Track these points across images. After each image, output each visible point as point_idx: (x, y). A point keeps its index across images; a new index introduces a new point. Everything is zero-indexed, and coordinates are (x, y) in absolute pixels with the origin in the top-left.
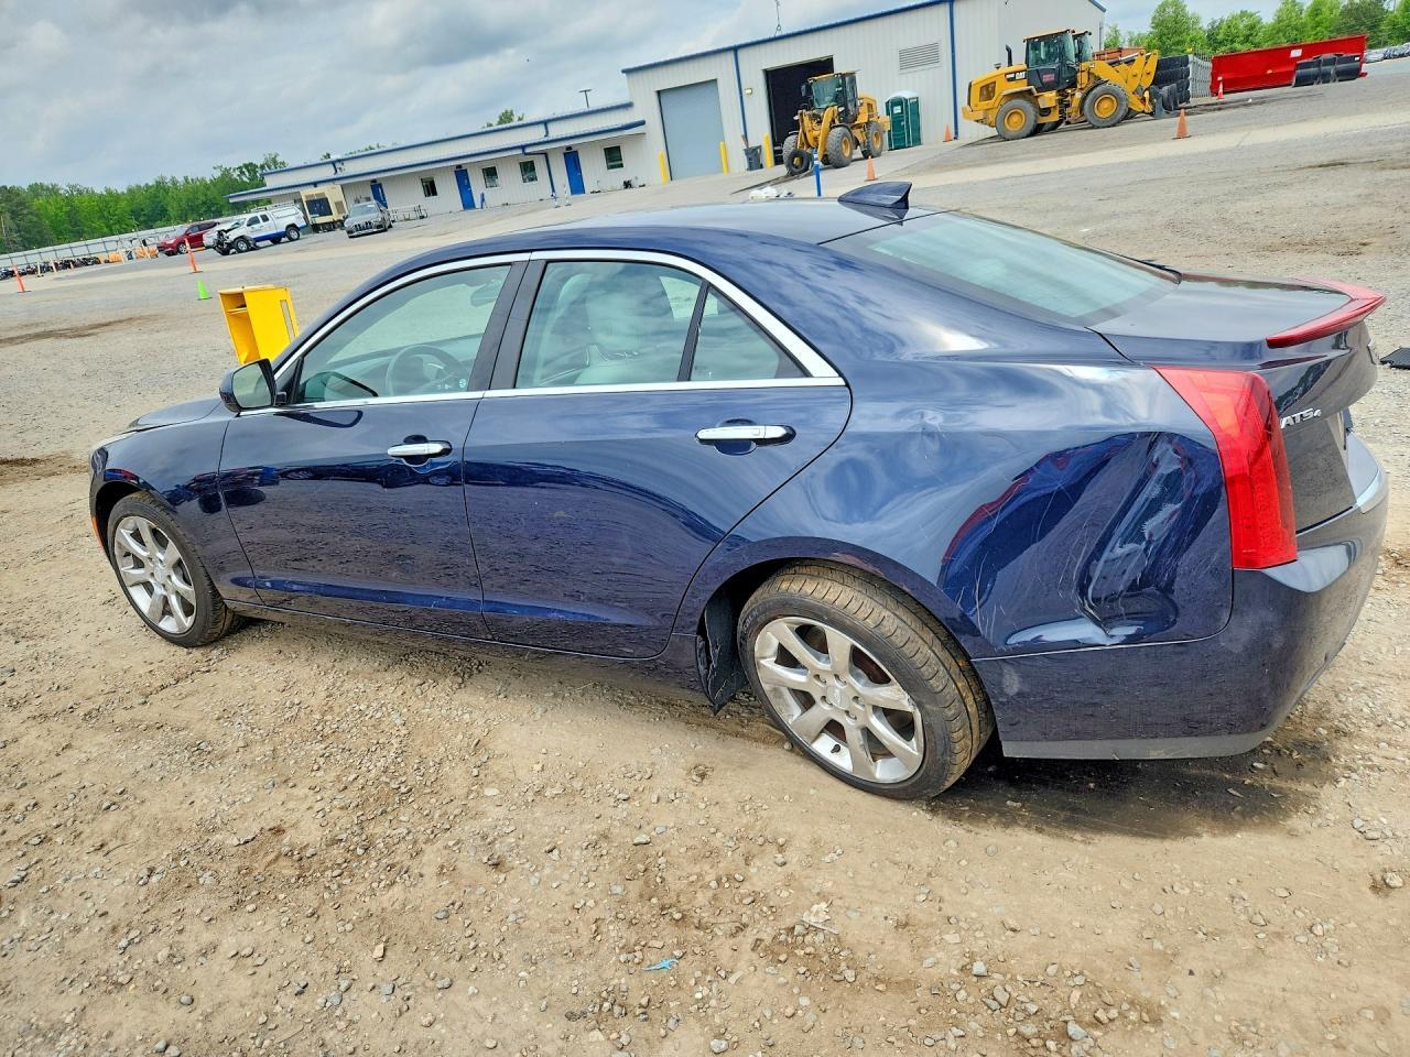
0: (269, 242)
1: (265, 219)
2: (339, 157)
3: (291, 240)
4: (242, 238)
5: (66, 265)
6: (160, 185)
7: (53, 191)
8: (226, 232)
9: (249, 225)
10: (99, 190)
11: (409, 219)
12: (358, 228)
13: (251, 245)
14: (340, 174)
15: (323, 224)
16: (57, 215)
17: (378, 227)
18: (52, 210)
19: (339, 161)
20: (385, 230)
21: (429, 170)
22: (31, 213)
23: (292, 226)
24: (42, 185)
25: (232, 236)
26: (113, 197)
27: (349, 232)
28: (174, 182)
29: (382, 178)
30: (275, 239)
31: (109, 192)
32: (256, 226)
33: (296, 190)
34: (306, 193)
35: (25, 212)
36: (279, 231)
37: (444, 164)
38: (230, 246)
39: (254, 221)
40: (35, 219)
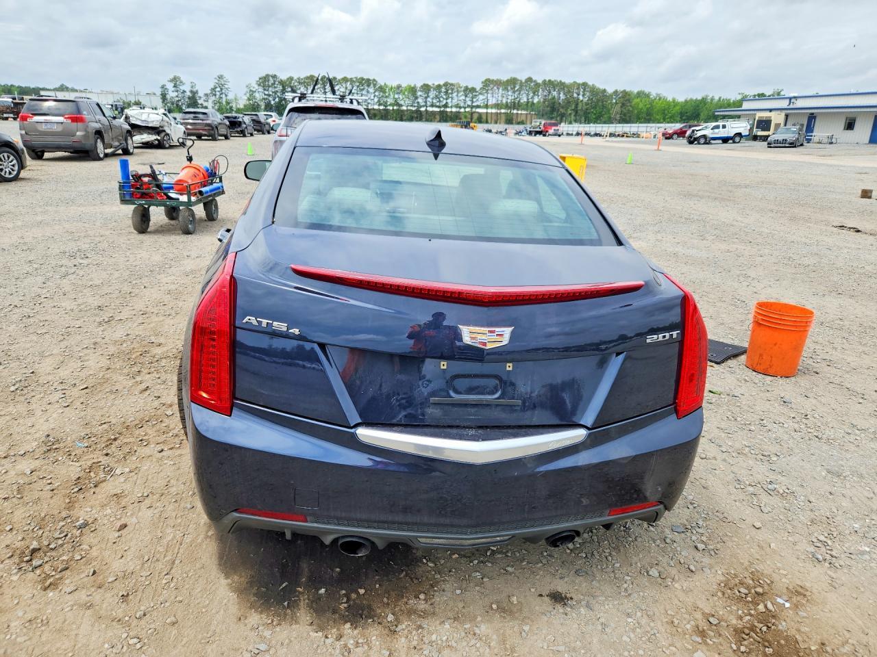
0: (720, 141)
1: (724, 127)
2: (796, 95)
3: (734, 142)
4: (704, 136)
5: (612, 135)
6: (704, 101)
7: (648, 96)
8: (697, 131)
9: (712, 129)
10: (670, 99)
11: (821, 143)
12: (777, 141)
13: (707, 141)
14: (791, 106)
15: (761, 136)
16: (642, 109)
17: (791, 144)
18: (641, 106)
19: (795, 97)
20: (795, 147)
21: (855, 112)
22: (631, 106)
23: (739, 135)
24: (643, 92)
25: (699, 134)
26: (675, 103)
27: (768, 144)
28: (712, 99)
29: (819, 113)
30: (725, 140)
31: (674, 100)
32: (716, 131)
33: (753, 112)
34: (759, 115)
35: (628, 104)
36: (729, 135)
37: (868, 110)
38: (695, 139)
39: (717, 127)
40: (631, 109)
